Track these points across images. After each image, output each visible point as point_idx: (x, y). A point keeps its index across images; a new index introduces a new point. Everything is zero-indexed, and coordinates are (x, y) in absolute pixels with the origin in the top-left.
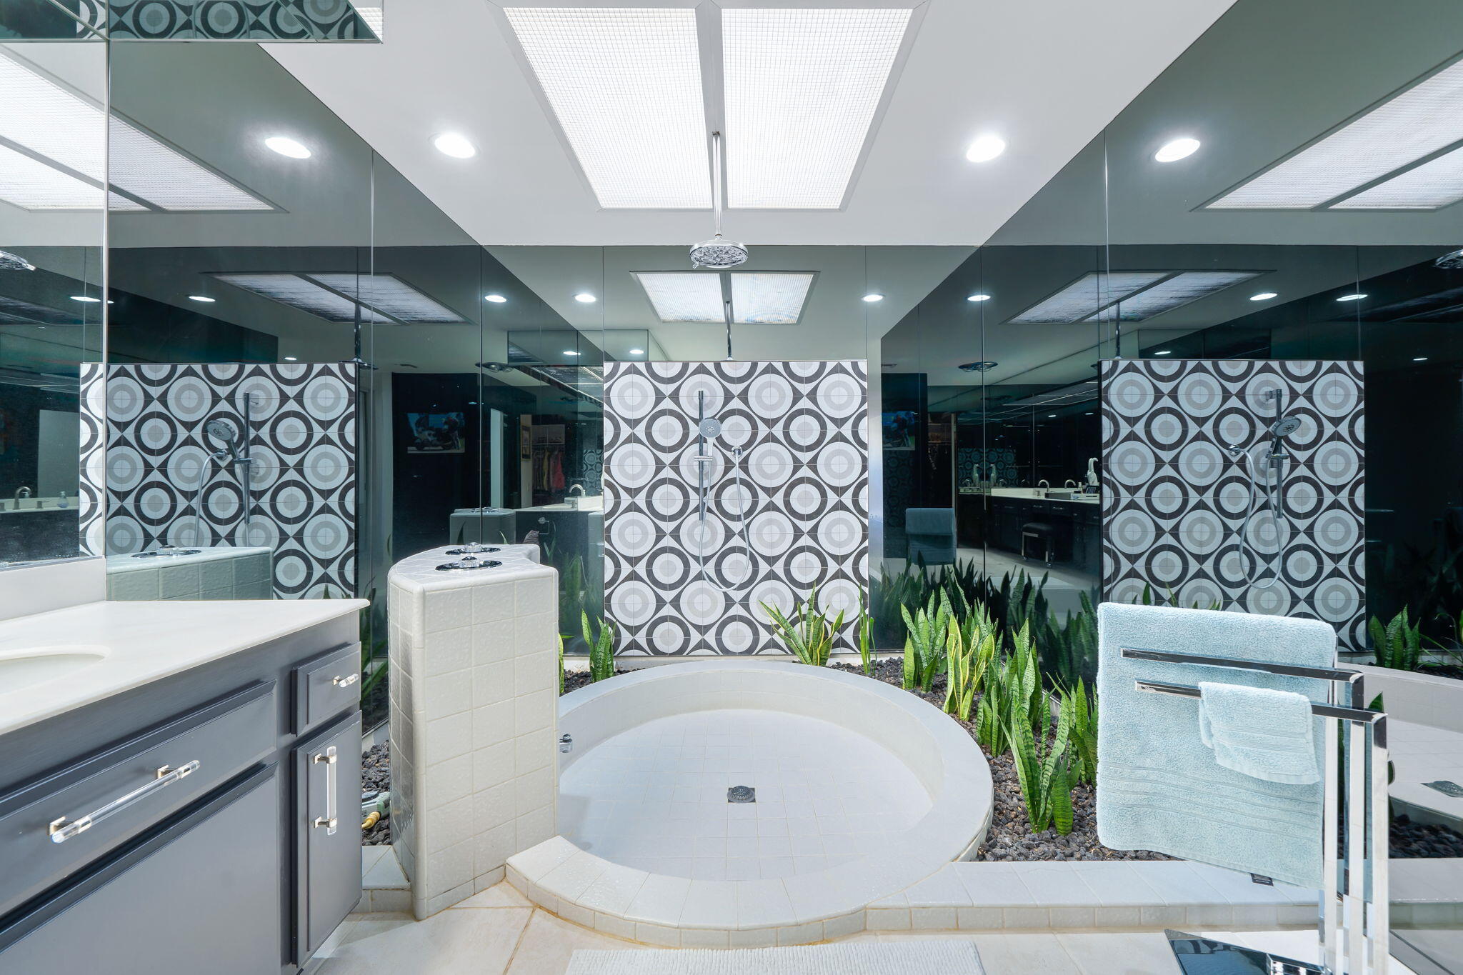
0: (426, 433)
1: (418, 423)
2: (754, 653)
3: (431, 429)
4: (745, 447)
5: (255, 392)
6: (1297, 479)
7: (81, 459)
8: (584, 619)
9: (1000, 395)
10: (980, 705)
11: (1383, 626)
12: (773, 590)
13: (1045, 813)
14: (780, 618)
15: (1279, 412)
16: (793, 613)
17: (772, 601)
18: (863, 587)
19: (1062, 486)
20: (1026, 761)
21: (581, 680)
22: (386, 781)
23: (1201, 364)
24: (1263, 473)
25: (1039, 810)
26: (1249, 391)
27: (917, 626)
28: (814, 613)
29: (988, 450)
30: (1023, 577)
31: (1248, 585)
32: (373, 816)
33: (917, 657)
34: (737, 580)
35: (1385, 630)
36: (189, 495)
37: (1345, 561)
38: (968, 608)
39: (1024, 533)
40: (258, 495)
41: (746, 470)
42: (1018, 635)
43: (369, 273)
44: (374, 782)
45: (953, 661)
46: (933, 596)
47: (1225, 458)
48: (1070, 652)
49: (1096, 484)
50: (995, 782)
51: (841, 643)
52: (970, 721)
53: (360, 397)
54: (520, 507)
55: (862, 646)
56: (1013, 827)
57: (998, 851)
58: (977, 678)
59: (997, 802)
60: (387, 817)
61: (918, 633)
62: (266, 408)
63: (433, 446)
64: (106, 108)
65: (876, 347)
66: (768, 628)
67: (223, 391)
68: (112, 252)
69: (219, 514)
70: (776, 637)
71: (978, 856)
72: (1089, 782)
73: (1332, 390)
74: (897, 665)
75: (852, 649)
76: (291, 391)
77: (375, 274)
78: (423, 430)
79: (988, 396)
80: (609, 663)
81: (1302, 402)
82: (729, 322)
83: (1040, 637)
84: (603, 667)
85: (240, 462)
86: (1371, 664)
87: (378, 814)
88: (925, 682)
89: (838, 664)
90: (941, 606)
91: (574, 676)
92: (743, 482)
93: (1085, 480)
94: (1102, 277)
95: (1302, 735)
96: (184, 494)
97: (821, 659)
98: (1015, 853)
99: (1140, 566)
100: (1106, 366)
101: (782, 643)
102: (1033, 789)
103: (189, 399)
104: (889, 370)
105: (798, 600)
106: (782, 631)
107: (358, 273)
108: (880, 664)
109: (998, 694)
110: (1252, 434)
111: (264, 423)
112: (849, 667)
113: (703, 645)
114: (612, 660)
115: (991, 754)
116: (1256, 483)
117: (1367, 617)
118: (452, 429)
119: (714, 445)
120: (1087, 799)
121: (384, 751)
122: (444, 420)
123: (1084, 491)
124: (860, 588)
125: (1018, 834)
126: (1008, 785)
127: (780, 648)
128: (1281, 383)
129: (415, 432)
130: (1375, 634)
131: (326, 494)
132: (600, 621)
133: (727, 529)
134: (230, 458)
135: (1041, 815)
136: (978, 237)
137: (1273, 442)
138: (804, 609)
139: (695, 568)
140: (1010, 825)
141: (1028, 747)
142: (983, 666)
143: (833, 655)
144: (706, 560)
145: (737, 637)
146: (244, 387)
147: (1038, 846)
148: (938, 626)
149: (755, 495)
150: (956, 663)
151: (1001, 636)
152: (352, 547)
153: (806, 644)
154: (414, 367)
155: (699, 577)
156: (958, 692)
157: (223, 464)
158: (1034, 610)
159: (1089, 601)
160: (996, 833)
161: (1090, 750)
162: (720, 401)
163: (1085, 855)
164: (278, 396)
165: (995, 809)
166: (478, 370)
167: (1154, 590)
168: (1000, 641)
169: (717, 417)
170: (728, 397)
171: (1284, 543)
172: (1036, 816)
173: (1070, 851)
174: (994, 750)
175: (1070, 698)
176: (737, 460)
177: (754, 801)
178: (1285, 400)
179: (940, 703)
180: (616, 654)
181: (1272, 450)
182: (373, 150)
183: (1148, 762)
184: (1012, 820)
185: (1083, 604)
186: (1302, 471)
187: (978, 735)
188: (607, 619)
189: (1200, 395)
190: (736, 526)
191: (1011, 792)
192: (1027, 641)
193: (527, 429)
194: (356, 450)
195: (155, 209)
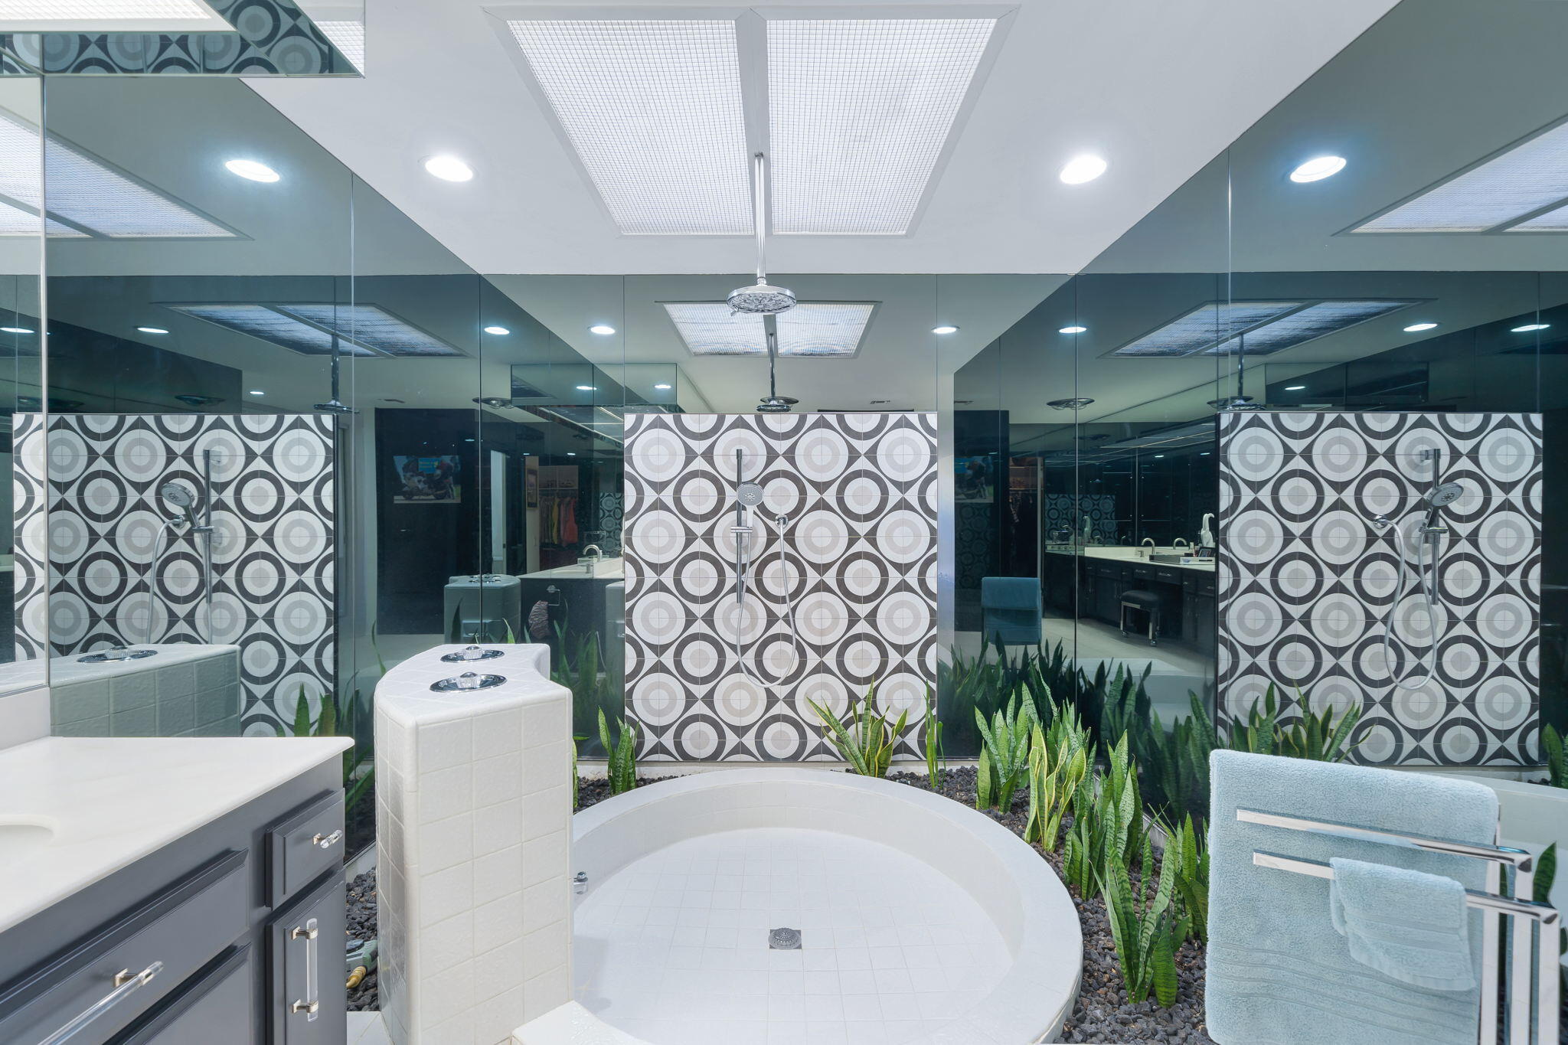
0: (416, 479)
1: (406, 468)
2: (800, 760)
3: (421, 474)
4: (792, 515)
5: (216, 449)
6: (1458, 557)
7: (16, 526)
8: (602, 719)
9: (1099, 434)
10: (1068, 837)
11: (1560, 737)
12: (824, 686)
13: (1143, 980)
14: (832, 720)
15: (1437, 476)
16: (846, 713)
17: (821, 698)
18: (930, 683)
19: (1171, 544)
20: (1122, 917)
21: (598, 790)
22: (372, 921)
23: (1342, 418)
24: (1415, 550)
25: (1137, 973)
26: (1399, 450)
27: (994, 734)
28: (872, 713)
29: (1081, 496)
30: (1122, 673)
31: (1393, 685)
32: (358, 972)
33: (993, 770)
34: (782, 673)
35: (1562, 742)
36: (142, 569)
37: (1515, 656)
38: (1055, 709)
39: (1124, 603)
40: (221, 569)
41: (792, 543)
42: (1114, 750)
43: (349, 303)
44: (359, 923)
45: (1036, 780)
46: (1013, 696)
47: (1369, 531)
48: (1176, 767)
49: (1212, 545)
50: (1084, 934)
51: (904, 748)
52: (1056, 851)
53: (338, 455)
54: (525, 572)
55: (929, 754)
56: (1106, 994)
57: (1088, 1027)
58: (1065, 800)
59: (1087, 962)
60: (375, 971)
61: (995, 742)
62: (230, 468)
63: (423, 495)
64: (40, 130)
65: (948, 384)
66: (816, 730)
67: (179, 447)
68: (51, 281)
69: (176, 591)
70: (826, 741)
71: (1063, 1033)
72: (1199, 937)
73: (1503, 449)
74: (969, 775)
75: (916, 755)
76: (259, 447)
77: (356, 304)
78: (412, 476)
79: (1082, 435)
80: (631, 771)
81: (1465, 464)
82: (773, 353)
83: (1141, 747)
84: (623, 776)
85: (200, 530)
86: (1544, 782)
87: (363, 969)
88: (1002, 801)
89: (900, 773)
90: (1023, 707)
91: (589, 785)
92: (788, 557)
93: (1197, 539)
94: (1222, 308)
95: (1456, 930)
96: (136, 567)
97: (879, 768)
98: (1107, 1030)
99: (1263, 660)
100: (1225, 420)
101: (834, 749)
102: (1130, 949)
103: (140, 455)
104: (963, 407)
105: (853, 698)
106: (833, 734)
107: (335, 303)
108: (950, 774)
109: (1089, 826)
110: (1403, 501)
111: (227, 484)
112: (913, 779)
113: (741, 749)
114: (634, 767)
115: (1080, 896)
116: (1406, 562)
117: (1541, 723)
118: (444, 476)
119: (755, 513)
120: (1194, 958)
121: (369, 881)
122: (436, 464)
123: (1197, 553)
124: (926, 683)
125: (1112, 1004)
126: (1100, 940)
127: (831, 753)
128: (1440, 442)
129: (402, 477)
130: (1550, 746)
131: (300, 568)
132: (620, 722)
133: (770, 612)
134: (188, 525)
135: (1139, 982)
136: (1073, 263)
137: (1429, 513)
138: (860, 708)
139: (731, 658)
140: (1102, 991)
141: (1124, 900)
142: (1072, 787)
143: (895, 763)
144: (745, 649)
145: (781, 739)
146: (203, 443)
147: (1135, 1021)
148: (1019, 731)
149: (802, 573)
150: (1040, 782)
151: (1094, 748)
152: (331, 631)
153: (862, 750)
154: (402, 402)
155: (736, 669)
156: (1042, 817)
157: (180, 532)
158: (1134, 713)
159: (1200, 704)
160: (1085, 1004)
161: (1200, 900)
162: (762, 460)
163: (1191, 1034)
164: (244, 453)
165: (1085, 970)
166: (477, 406)
167: (1280, 690)
168: (1093, 754)
169: (757, 482)
170: (772, 456)
171: (1439, 635)
172: (1133, 982)
173: (1174, 1029)
174: (1084, 891)
175: (1176, 836)
176: (781, 530)
177: (800, 947)
178: (1444, 461)
179: (1020, 827)
180: (638, 759)
181: (1427, 521)
182: (353, 174)
183: (1268, 944)
184: (1105, 985)
185: (1193, 708)
186: (1464, 547)
187: (1065, 873)
188: (629, 718)
189: (1340, 455)
190: (781, 610)
191: (1104, 949)
192: (1125, 758)
193: (533, 472)
194: (335, 517)
195: (96, 236)
